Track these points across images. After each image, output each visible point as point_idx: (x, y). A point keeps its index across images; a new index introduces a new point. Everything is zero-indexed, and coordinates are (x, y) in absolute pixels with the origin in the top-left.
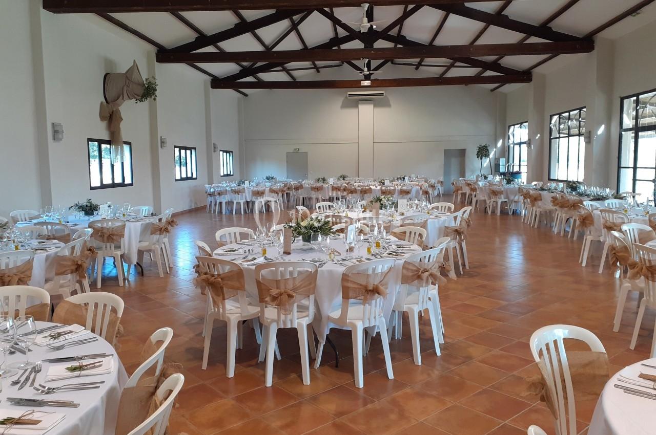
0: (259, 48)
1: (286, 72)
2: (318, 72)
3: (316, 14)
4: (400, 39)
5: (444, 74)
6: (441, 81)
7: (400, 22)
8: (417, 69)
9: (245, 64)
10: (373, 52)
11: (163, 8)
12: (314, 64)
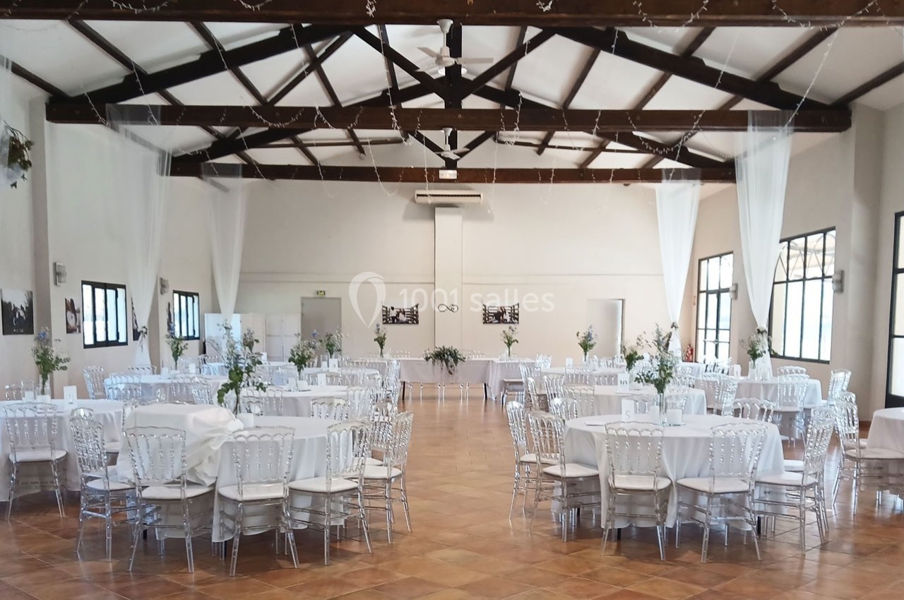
0: (246, 100)
1: (300, 148)
2: (361, 151)
3: (355, 40)
4: (509, 95)
5: (588, 164)
6: (581, 174)
7: (509, 62)
8: (540, 152)
9: (221, 129)
10: (460, 116)
11: (52, 11)
12: (352, 135)
